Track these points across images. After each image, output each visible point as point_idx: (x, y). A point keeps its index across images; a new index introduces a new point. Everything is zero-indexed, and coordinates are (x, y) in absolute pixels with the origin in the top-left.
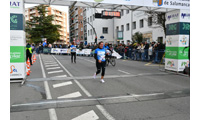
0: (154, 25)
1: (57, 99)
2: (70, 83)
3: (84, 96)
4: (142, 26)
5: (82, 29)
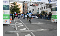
0: (48, 8)
1: (19, 30)
2: (23, 25)
3: (27, 29)
4: (44, 9)
5: (26, 10)
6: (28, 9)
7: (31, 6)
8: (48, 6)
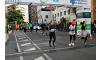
0: (71, 14)
1: (23, 52)
2: (30, 43)
3: (37, 49)
4: (65, 14)
5: (35, 17)
6: (39, 16)
7: (43, 10)
8: (71, 11)
